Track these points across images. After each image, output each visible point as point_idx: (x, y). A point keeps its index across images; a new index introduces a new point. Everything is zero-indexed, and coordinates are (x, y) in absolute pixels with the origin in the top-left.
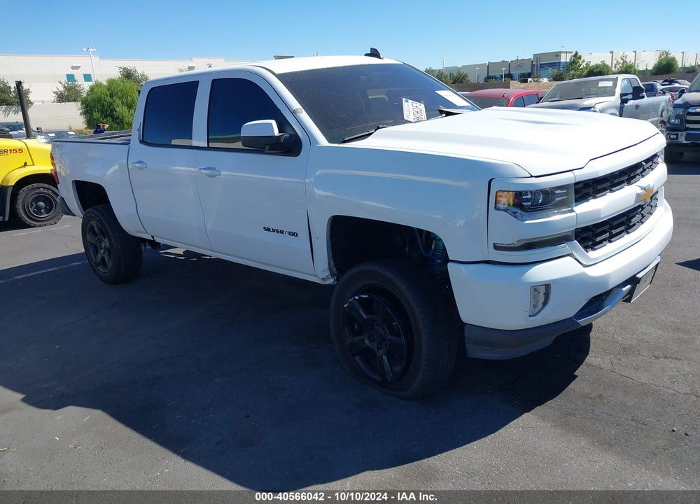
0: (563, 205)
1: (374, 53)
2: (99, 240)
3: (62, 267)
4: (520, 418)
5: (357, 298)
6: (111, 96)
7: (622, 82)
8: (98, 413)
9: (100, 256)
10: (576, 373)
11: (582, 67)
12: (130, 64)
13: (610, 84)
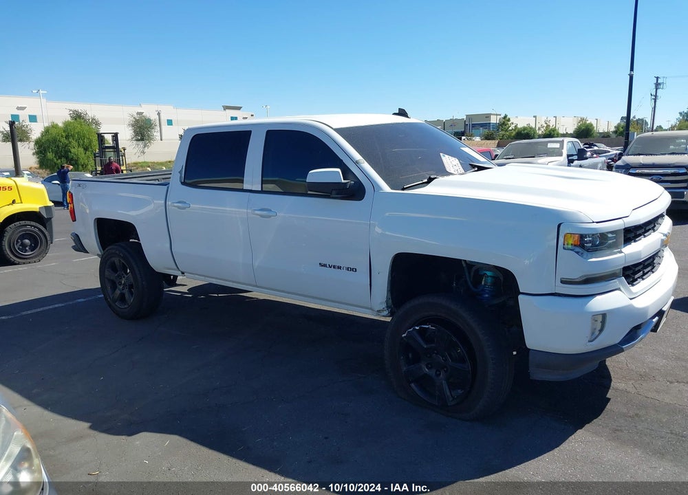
0: (615, 246)
1: (402, 113)
2: (118, 276)
3: (68, 303)
4: (575, 434)
5: (417, 328)
6: (67, 137)
7: (568, 145)
8: (176, 438)
9: (118, 292)
10: (608, 396)
11: (510, 128)
12: (80, 107)
13: (557, 145)
